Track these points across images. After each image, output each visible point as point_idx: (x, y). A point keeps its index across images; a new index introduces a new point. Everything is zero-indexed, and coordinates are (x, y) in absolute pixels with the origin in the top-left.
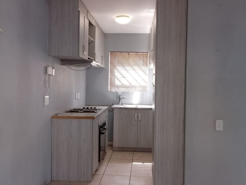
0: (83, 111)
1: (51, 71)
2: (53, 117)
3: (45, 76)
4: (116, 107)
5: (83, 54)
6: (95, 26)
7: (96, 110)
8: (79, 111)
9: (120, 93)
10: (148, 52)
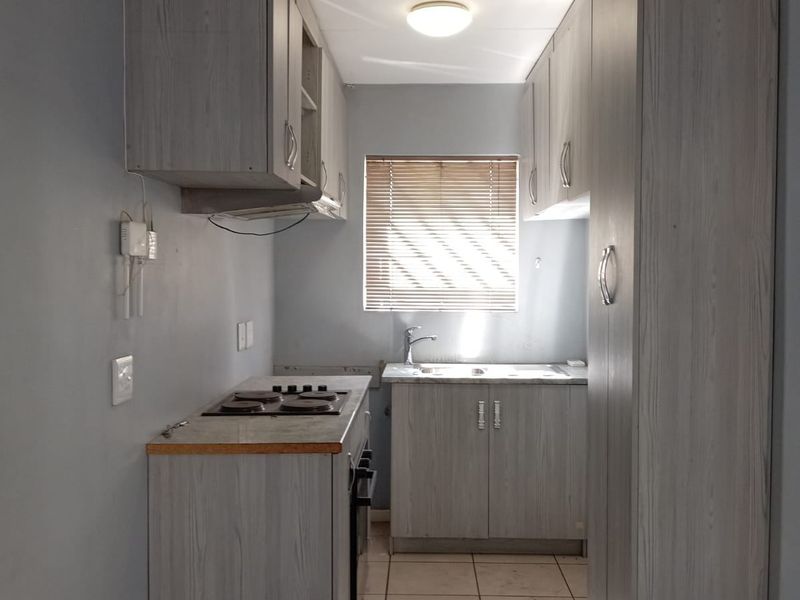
0: (273, 408)
1: (140, 243)
2: (151, 449)
3: (114, 263)
4: (402, 379)
5: (287, 162)
6: (320, 49)
7: (331, 399)
8: (263, 408)
9: (407, 320)
10: (516, 158)
